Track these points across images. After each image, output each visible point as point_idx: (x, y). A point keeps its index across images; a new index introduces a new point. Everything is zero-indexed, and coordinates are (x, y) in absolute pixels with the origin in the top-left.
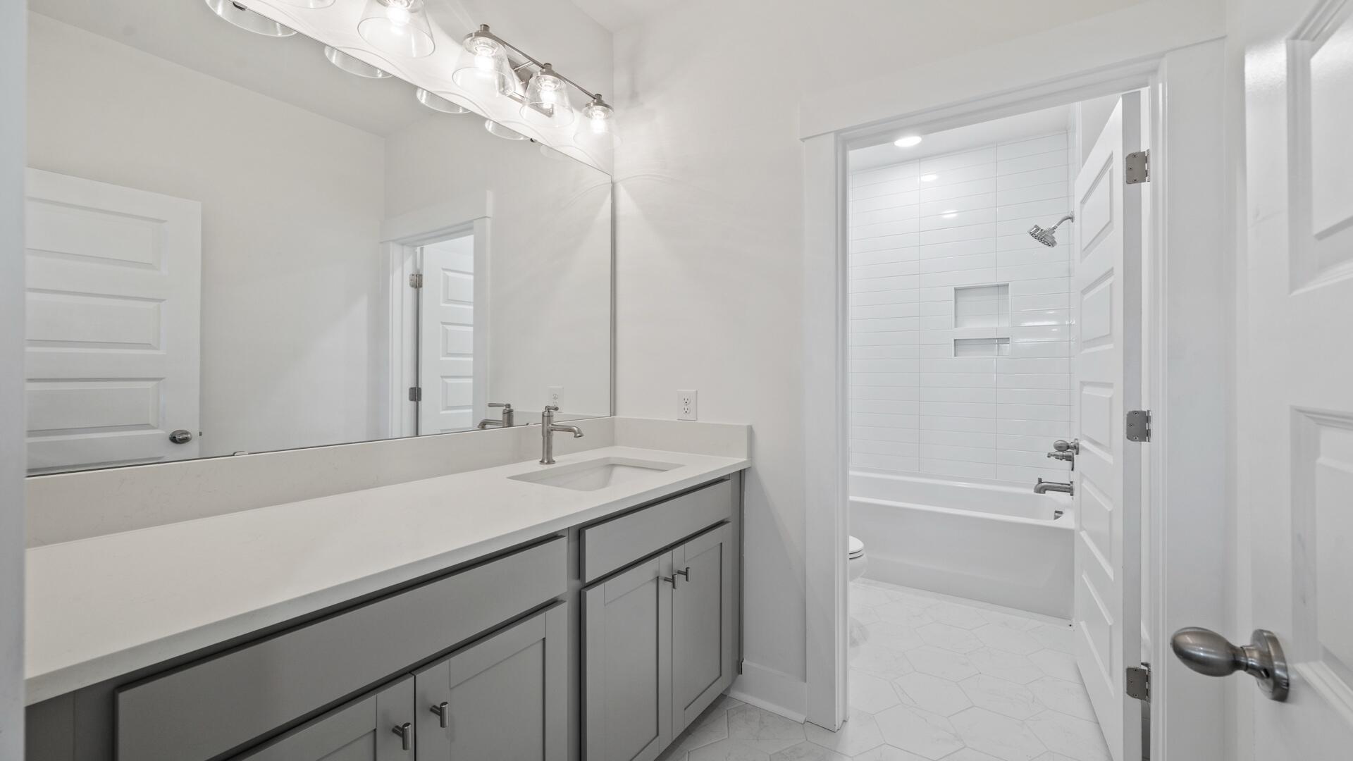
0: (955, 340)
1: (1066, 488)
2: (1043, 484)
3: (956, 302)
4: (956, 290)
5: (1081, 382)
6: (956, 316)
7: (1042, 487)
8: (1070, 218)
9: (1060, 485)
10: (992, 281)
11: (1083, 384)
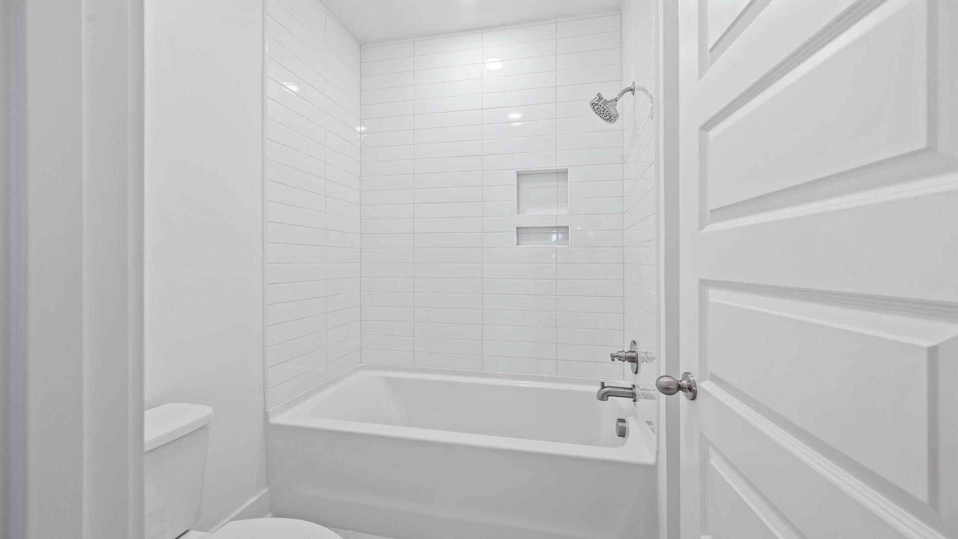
0: (518, 228)
1: (629, 393)
2: (606, 390)
3: (518, 188)
4: (519, 175)
5: (701, 281)
6: (518, 203)
7: (605, 393)
8: (631, 90)
9: (623, 390)
10: (552, 166)
11: (705, 284)
